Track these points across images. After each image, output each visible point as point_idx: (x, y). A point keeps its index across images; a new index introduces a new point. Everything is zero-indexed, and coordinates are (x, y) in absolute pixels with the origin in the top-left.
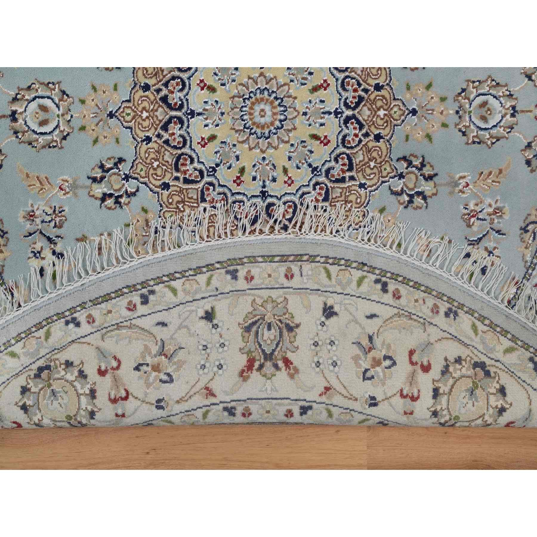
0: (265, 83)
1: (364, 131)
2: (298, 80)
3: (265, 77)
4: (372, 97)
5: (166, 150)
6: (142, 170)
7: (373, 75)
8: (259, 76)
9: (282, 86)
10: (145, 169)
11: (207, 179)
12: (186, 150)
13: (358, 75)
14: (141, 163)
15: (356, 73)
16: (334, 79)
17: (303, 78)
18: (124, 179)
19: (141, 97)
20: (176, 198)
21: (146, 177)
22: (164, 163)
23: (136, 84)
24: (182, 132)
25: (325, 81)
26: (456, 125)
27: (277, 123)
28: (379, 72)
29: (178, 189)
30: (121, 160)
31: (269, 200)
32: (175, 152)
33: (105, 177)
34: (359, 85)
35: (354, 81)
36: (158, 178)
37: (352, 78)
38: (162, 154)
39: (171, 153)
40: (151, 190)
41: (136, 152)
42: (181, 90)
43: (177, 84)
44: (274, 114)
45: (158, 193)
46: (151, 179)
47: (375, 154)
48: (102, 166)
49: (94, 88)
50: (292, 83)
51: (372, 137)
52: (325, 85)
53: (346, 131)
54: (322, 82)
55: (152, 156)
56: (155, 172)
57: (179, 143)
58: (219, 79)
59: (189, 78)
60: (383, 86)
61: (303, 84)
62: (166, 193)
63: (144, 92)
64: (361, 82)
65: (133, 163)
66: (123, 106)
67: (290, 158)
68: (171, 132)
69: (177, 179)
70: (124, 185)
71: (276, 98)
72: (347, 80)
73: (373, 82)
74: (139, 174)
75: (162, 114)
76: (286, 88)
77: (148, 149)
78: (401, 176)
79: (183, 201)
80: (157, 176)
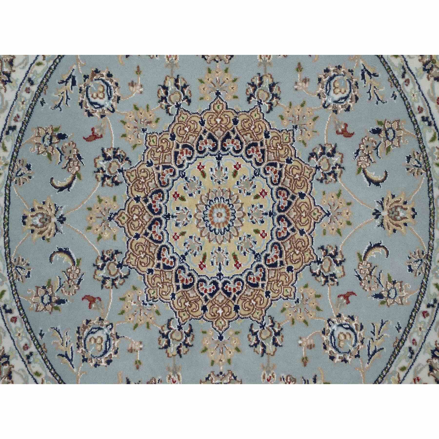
0: (239, 217)
1: (208, 297)
2: (240, 243)
3: (243, 217)
4: (230, 304)
5: (196, 137)
6: (183, 118)
7: (244, 304)
8: (243, 212)
9: (237, 230)
10: (184, 120)
11: (177, 170)
12: (196, 154)
13: (244, 292)
14: (187, 118)
15: (246, 290)
16: (241, 273)
17: (242, 248)
18: (177, 103)
19: (229, 118)
20: (165, 146)
21: (179, 122)
22: (188, 136)
23: (237, 113)
24: (207, 150)
25: (240, 265)
26: (213, 372)
27: (213, 227)
28: (247, 309)
29: (171, 147)
30: (189, 101)
31: (164, 221)
32: (195, 145)
33: (178, 89)
34: (238, 293)
35: (241, 288)
36: (178, 131)
37: (242, 287)
38: (194, 134)
39: (194, 142)
40: (170, 125)
41: (194, 113)
42: (234, 150)
43: (238, 147)
44: (219, 224)
45: (168, 131)
46: (178, 126)
47: (194, 306)
48: (185, 86)
49: (235, 80)
50: (239, 238)
51: (205, 304)
52: (238, 265)
53: (208, 282)
54: (240, 263)
55: (192, 126)
56: (182, 129)
57: (201, 147)
58: (241, 180)
59: (241, 156)
60: (237, 312)
61: (238, 247)
62: (169, 137)
63: (233, 120)
64: (240, 295)
65: (187, 111)
66: (224, 103)
67: (191, 237)
68: (208, 141)
69: (178, 146)
70: (173, 104)
71: (229, 226)
72: (241, 283)
73: (240, 304)
74: (180, 116)
75: (219, 134)
76: (236, 234)
77: (197, 123)
78: (180, 328)
79: (163, 151)
80: (179, 131)
